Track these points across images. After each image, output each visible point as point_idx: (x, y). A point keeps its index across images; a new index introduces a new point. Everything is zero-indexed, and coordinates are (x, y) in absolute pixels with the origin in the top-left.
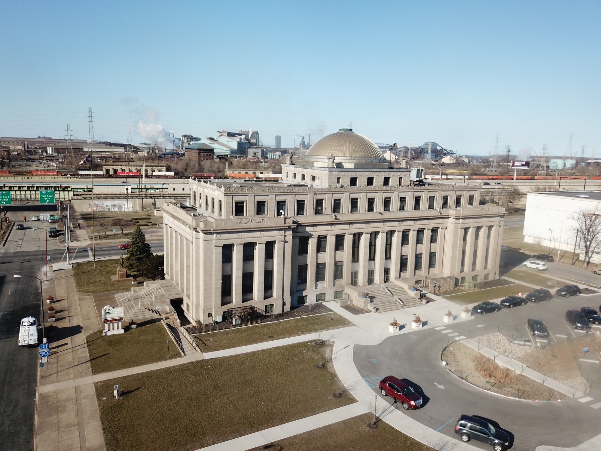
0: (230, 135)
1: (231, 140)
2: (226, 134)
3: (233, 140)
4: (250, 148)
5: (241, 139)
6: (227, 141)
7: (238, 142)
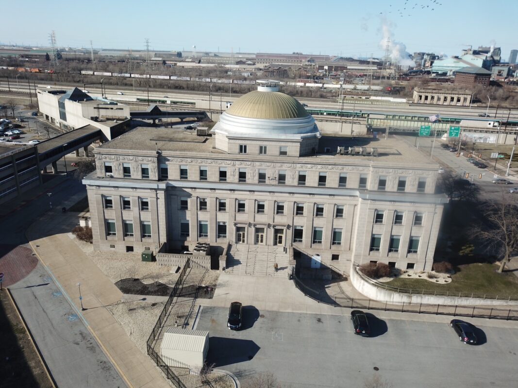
0: (476, 53)
1: (476, 58)
2: (472, 52)
3: (478, 59)
4: (494, 66)
5: (487, 57)
6: (472, 59)
7: (484, 60)
